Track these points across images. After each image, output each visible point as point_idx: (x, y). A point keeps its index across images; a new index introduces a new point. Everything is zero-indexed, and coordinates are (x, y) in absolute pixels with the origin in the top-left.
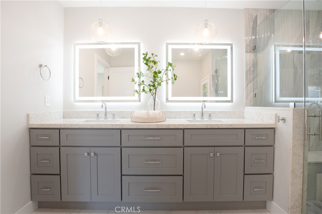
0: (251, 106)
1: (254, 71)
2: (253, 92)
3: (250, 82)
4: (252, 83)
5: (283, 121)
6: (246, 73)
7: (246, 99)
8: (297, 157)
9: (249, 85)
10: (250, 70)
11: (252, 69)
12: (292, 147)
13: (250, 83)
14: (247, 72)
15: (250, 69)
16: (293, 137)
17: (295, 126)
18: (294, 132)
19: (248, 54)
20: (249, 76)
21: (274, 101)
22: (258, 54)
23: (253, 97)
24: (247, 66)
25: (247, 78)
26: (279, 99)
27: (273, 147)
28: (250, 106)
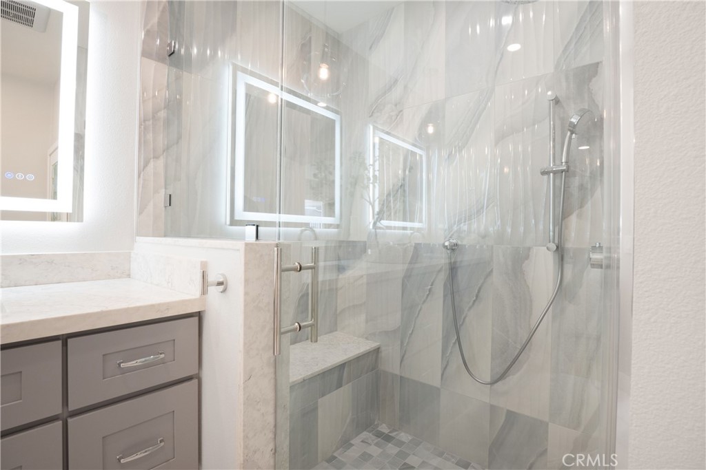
0: (156, 234)
1: (168, 123)
2: (166, 188)
3: (156, 157)
4: (161, 162)
5: (221, 288)
6: (140, 125)
7: (140, 213)
8: (259, 410)
9: (151, 164)
10: (154, 117)
11: (162, 114)
12: (242, 382)
13: (154, 158)
14: (143, 121)
15: (155, 112)
16: (245, 344)
17: (251, 307)
18: (247, 327)
19: (152, 65)
20: (150, 136)
21: (228, 222)
22: (184, 73)
23: (165, 207)
24: (144, 101)
25: (143, 142)
26: (241, 214)
27: (195, 381)
28: (154, 236)
